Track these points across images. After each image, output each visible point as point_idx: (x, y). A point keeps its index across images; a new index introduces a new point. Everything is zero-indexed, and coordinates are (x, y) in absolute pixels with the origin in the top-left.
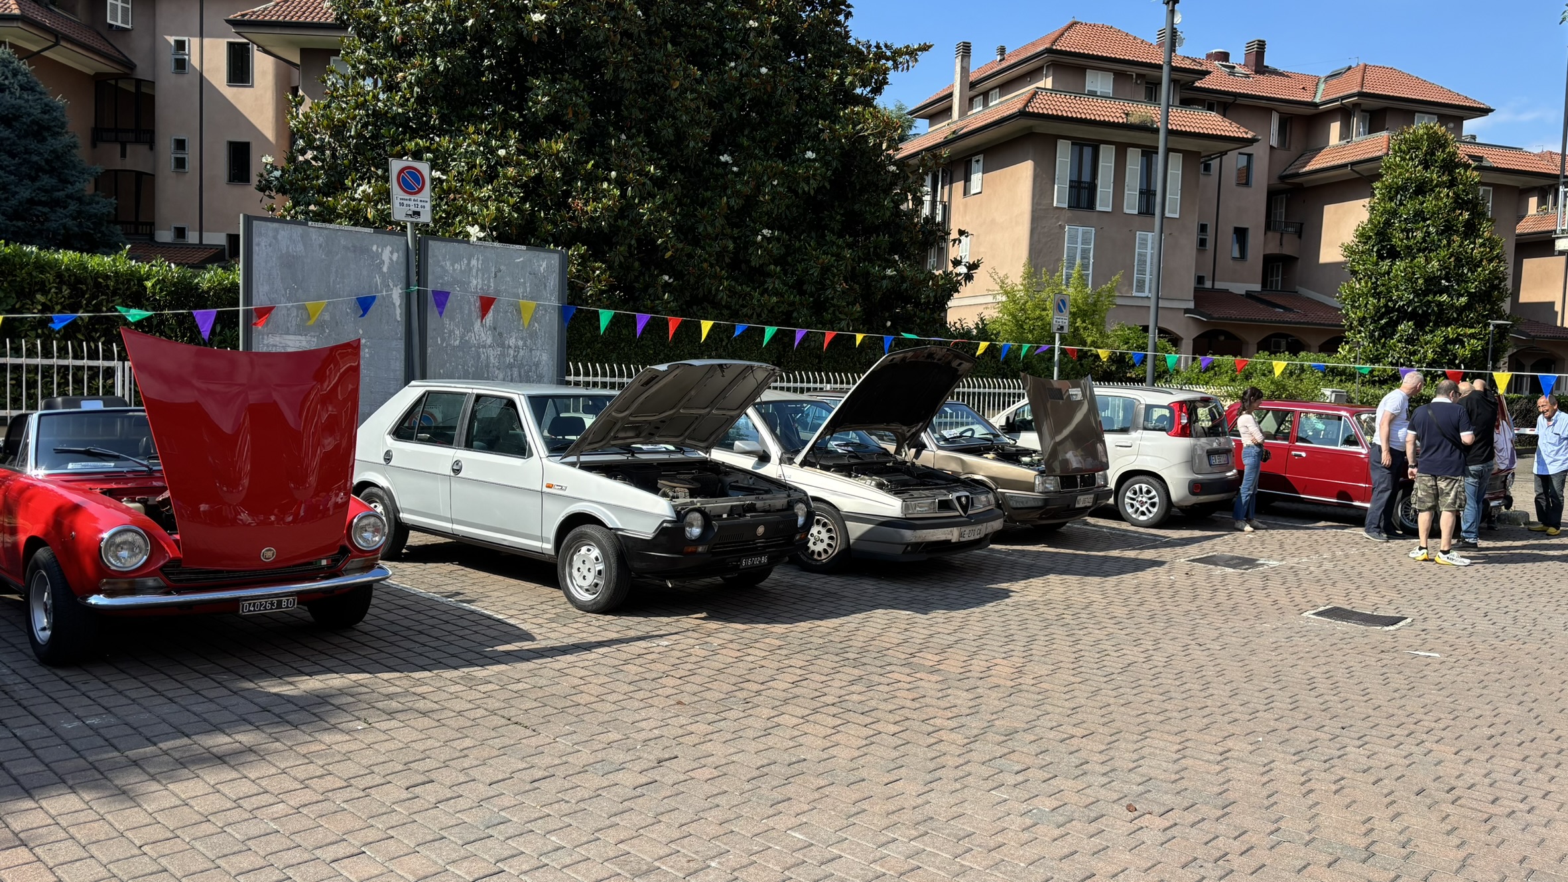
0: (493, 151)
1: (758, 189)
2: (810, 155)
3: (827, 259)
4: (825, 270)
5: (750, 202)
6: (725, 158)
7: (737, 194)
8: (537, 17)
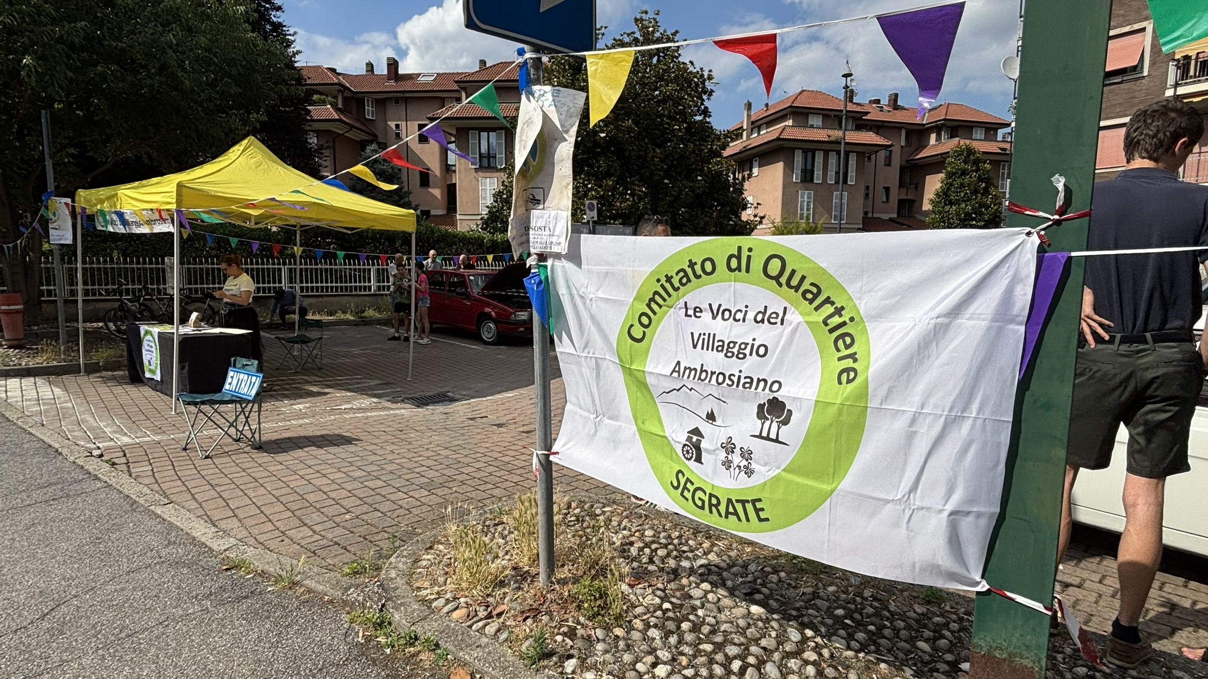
1: (680, 193)
2: (699, 178)
5: (677, 198)
6: (666, 181)
7: (672, 195)
8: (603, 135)
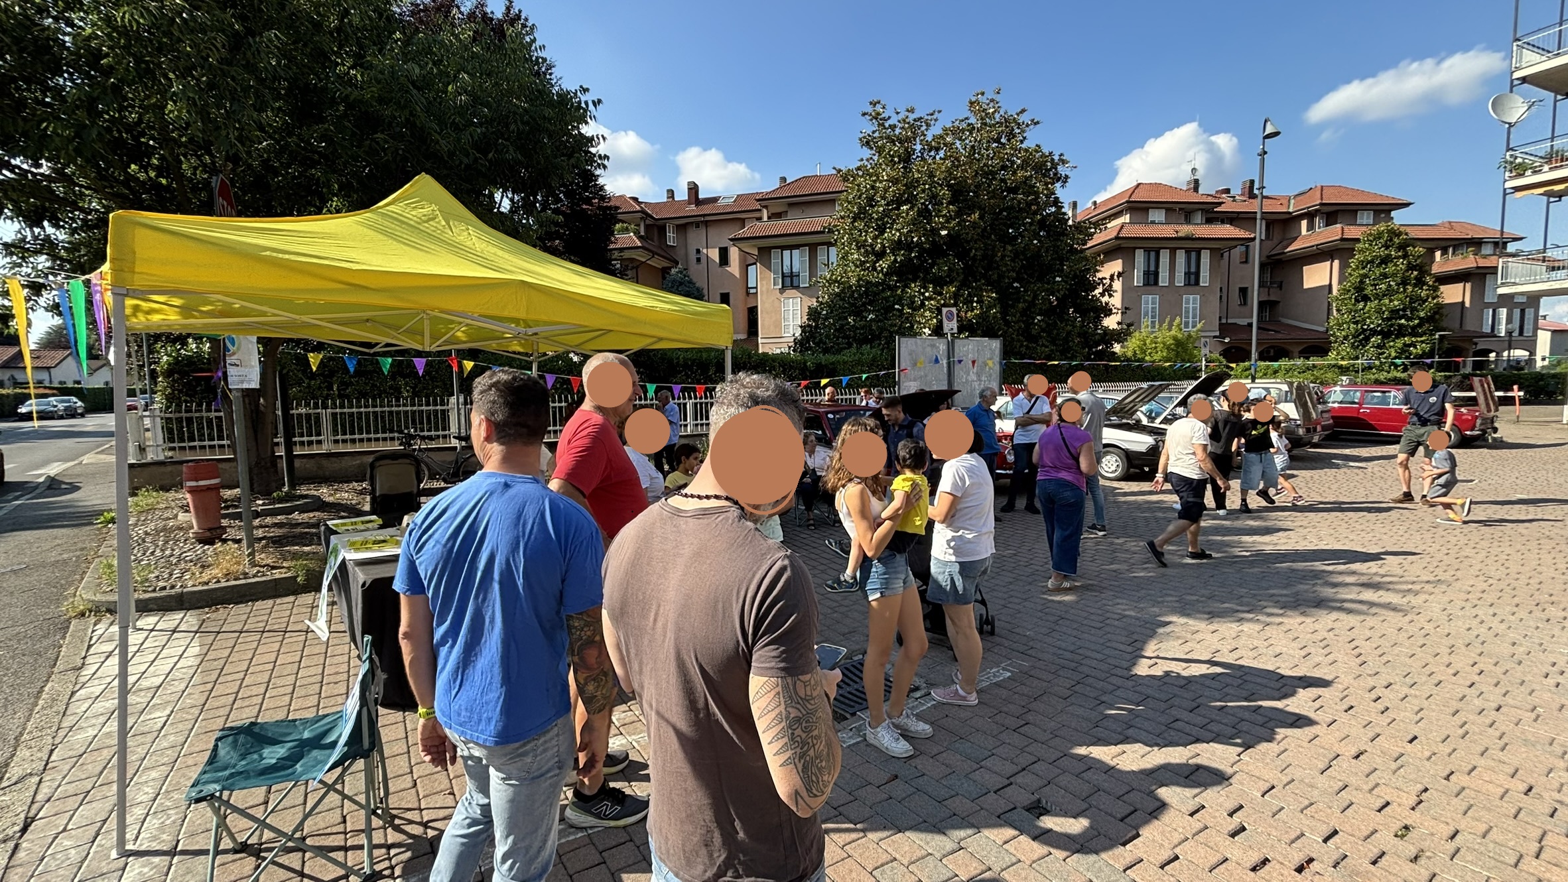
0: (923, 294)
1: (1035, 297)
2: (1058, 279)
3: (1069, 328)
4: (1069, 333)
5: (1032, 304)
6: (1017, 285)
7: (1025, 301)
8: (944, 233)
